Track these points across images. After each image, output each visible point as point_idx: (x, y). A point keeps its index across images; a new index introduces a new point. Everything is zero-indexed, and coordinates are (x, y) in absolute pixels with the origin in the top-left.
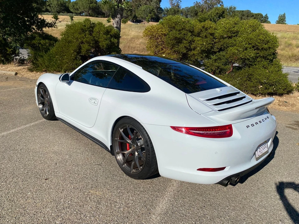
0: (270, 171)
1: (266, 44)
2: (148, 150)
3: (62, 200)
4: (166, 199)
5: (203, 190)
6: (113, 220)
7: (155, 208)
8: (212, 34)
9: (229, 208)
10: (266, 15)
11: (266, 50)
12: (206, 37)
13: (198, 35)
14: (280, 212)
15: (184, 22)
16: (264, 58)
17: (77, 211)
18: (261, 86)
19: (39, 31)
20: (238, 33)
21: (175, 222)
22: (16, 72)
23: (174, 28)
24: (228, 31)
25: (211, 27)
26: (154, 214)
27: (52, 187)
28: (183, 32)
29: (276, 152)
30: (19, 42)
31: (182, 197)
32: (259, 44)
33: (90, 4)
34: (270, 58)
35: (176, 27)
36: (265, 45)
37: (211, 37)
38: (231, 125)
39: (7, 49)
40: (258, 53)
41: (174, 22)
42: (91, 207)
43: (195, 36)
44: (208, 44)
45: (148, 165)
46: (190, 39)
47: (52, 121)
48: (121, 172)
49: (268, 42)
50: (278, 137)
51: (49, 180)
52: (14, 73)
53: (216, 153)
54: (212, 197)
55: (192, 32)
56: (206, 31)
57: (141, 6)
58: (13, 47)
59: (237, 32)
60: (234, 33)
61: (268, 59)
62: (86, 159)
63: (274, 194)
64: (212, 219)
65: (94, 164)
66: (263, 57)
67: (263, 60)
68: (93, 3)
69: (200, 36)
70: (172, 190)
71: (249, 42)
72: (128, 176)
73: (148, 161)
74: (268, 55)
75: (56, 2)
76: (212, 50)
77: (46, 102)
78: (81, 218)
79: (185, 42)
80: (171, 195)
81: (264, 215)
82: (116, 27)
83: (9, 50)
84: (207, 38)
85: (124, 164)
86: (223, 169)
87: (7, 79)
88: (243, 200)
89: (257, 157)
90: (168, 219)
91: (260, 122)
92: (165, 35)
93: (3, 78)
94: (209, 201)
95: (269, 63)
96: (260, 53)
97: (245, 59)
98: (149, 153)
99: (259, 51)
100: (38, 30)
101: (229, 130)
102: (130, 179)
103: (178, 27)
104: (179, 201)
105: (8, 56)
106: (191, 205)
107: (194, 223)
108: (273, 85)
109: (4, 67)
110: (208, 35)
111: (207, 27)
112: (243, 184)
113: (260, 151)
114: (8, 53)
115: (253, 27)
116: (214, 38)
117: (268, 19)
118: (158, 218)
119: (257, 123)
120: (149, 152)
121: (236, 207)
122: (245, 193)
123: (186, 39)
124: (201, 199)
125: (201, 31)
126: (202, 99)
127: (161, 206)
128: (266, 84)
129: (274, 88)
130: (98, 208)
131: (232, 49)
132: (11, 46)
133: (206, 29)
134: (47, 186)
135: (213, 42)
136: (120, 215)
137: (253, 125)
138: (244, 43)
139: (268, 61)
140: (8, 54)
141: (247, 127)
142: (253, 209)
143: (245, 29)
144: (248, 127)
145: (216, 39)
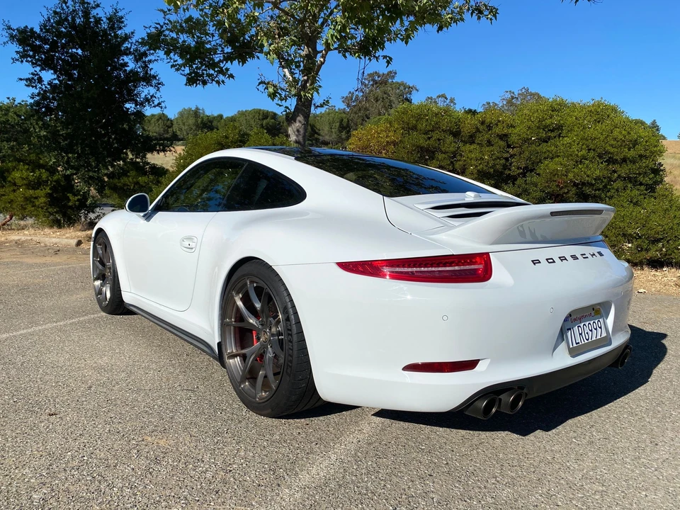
0: (632, 408)
1: (631, 148)
2: (288, 330)
3: (69, 453)
4: (333, 457)
5: (438, 441)
6: (176, 496)
7: (297, 474)
8: (503, 137)
9: (498, 482)
10: (654, 122)
11: (633, 162)
12: (489, 143)
13: (471, 139)
14: (644, 493)
15: (436, 114)
16: (631, 182)
17: (95, 475)
18: (630, 245)
19: (138, 160)
20: (562, 130)
21: (341, 506)
22: (80, 239)
23: (414, 128)
24: (539, 128)
25: (499, 121)
26: (289, 487)
27: (59, 429)
28: (436, 135)
29: (654, 371)
30: (94, 182)
31: (377, 455)
32: (612, 150)
33: (263, 119)
34: (646, 180)
35: (419, 126)
36: (629, 150)
37: (502, 143)
38: (487, 254)
39: (68, 197)
40: (615, 172)
41: (412, 116)
42: (133, 469)
43: (465, 143)
44: (495, 159)
45: (289, 371)
46: (452, 149)
47: (119, 317)
48: (238, 403)
49: (635, 143)
50: (667, 345)
51: (58, 416)
52: (74, 242)
53: (445, 318)
54: (459, 456)
55: (456, 134)
56: (489, 130)
57: (368, 118)
58: (81, 193)
59: (560, 127)
60: (552, 131)
61: (641, 184)
62: (164, 380)
63: (633, 454)
64: (446, 501)
65: (179, 388)
66: (630, 179)
67: (629, 186)
68: (269, 118)
69: (476, 141)
70: (355, 441)
71: (588, 147)
72: (251, 413)
73: (290, 358)
74: (640, 174)
75: (194, 121)
76: (507, 172)
77: (108, 274)
78: (99, 490)
79: (441, 156)
80: (348, 450)
81: (597, 497)
82: (296, 142)
83: (73, 199)
84: (492, 145)
85: (242, 381)
86: (470, 365)
87: (57, 252)
88: (542, 464)
89: (571, 346)
90: (323, 499)
91: (574, 257)
92: (394, 143)
93: (50, 251)
94: (447, 464)
95: (646, 194)
96: (619, 169)
97: (583, 184)
98: (290, 337)
99: (616, 167)
100: (137, 158)
101: (481, 267)
102: (255, 417)
103: (423, 125)
104: (367, 462)
105: (69, 211)
106: (396, 471)
107: (391, 508)
108: (658, 240)
109: (58, 233)
110: (496, 140)
111: (491, 123)
112: (550, 433)
113: (580, 334)
114: (70, 204)
115: (598, 113)
116: (509, 146)
117: (658, 130)
118: (298, 496)
119: (563, 259)
120: (291, 335)
121: (518, 479)
122: (552, 451)
123: (443, 149)
124: (426, 459)
125: (478, 130)
126: (422, 207)
127: (314, 471)
128: (640, 237)
129: (663, 247)
130: (151, 470)
131: (548, 164)
132: (78, 190)
133: (489, 127)
134: (48, 427)
135: (508, 155)
136: (199, 487)
137: (550, 261)
138: (575, 148)
139: (642, 188)
140: (71, 207)
141: (534, 264)
142: (567, 484)
143: (576, 119)
144: (535, 262)
145: (513, 148)
